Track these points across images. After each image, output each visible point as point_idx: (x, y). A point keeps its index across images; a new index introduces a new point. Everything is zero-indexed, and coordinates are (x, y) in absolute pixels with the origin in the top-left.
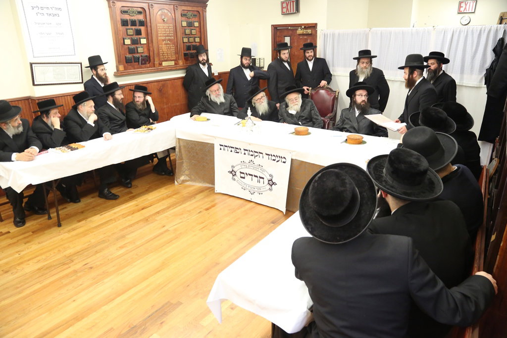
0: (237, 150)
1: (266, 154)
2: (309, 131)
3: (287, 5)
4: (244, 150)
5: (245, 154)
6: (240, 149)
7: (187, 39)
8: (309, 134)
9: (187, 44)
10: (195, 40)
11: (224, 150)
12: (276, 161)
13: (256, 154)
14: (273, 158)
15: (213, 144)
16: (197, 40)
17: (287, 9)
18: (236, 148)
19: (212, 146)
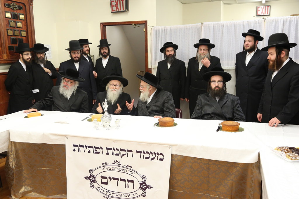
0: (97, 150)
1: (137, 152)
2: (175, 122)
3: (117, 4)
4: (107, 149)
5: (108, 154)
6: (102, 148)
7: (12, 31)
8: (175, 125)
9: (12, 37)
10: (20, 34)
11: (79, 151)
12: (150, 158)
13: (123, 153)
14: (147, 155)
15: (65, 145)
16: (24, 33)
17: (117, 7)
18: (95, 148)
19: (63, 147)
